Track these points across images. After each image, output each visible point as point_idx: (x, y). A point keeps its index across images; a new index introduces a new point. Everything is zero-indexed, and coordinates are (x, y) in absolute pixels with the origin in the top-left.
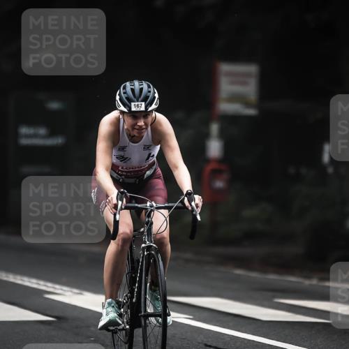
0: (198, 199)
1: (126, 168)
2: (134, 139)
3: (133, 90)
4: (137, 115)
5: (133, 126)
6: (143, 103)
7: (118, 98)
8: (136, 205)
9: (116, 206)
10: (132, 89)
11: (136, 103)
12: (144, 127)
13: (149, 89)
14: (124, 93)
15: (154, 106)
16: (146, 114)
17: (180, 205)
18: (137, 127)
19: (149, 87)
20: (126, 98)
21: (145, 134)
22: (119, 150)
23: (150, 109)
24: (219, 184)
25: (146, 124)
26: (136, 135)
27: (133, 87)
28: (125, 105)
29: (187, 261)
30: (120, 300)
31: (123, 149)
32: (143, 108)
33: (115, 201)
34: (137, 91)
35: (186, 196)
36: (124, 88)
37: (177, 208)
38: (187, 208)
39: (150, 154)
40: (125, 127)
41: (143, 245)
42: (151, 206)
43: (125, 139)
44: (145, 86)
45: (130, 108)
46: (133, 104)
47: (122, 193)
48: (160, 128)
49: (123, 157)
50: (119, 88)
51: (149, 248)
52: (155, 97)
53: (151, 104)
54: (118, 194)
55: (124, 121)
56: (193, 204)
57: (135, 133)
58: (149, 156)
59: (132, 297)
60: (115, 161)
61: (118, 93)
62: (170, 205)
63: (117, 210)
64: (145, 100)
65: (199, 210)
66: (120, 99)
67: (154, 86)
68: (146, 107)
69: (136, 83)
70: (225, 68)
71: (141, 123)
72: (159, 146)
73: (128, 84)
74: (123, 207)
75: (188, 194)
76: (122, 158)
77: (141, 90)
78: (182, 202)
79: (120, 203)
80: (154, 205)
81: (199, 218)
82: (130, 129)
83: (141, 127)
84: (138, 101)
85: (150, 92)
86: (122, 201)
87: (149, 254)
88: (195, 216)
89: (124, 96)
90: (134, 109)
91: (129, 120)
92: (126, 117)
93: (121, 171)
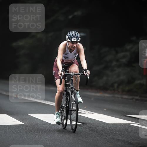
0: (88, 72)
3: (72, 34)
6: (76, 39)
8: (68, 74)
9: (61, 74)
15: (79, 40)
16: (76, 42)
17: (83, 74)
19: (78, 34)
22: (66, 54)
23: (78, 41)
25: (76, 46)
26: (73, 49)
30: (63, 105)
31: (67, 54)
32: (76, 40)
33: (61, 72)
34: (74, 35)
36: (69, 33)
37: (81, 75)
38: (85, 75)
41: (70, 87)
42: (73, 74)
43: (68, 51)
46: (73, 39)
47: (63, 70)
51: (72, 88)
52: (79, 37)
53: (78, 39)
56: (87, 73)
58: (75, 57)
59: (67, 105)
62: (79, 74)
64: (77, 37)
65: (89, 75)
66: (68, 37)
69: (73, 32)
71: (75, 45)
73: (70, 32)
75: (85, 70)
76: (66, 58)
77: (75, 34)
78: (83, 73)
79: (63, 73)
80: (74, 74)
81: (89, 78)
86: (63, 72)
87: (72, 90)
88: (87, 77)
89: (69, 36)
90: (73, 40)
91: (71, 44)
92: (70, 43)
93: (64, 62)
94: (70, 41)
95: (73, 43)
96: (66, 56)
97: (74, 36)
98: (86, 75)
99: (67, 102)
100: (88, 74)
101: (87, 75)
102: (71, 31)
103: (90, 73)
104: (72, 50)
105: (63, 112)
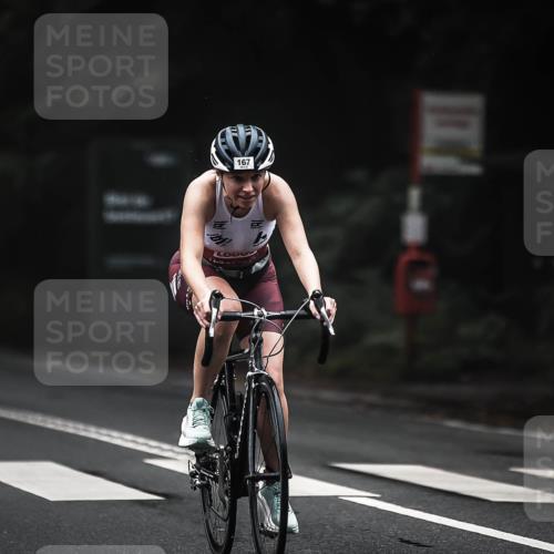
0: (330, 303)
1: (225, 255)
2: (238, 212)
3: (236, 139)
4: (243, 175)
5: (237, 193)
6: (252, 159)
7: (213, 150)
9: (208, 316)
10: (233, 137)
11: (241, 159)
12: (253, 193)
13: (260, 138)
14: (223, 143)
15: (267, 163)
16: (255, 174)
18: (242, 194)
19: (260, 134)
20: (226, 151)
21: (254, 205)
23: (262, 167)
24: (421, 284)
25: (256, 189)
26: (241, 205)
27: (236, 135)
28: (224, 161)
29: (372, 406)
32: (251, 166)
34: (242, 141)
35: (312, 298)
36: (223, 136)
37: (299, 317)
39: (260, 234)
40: (225, 194)
41: (250, 373)
42: (260, 316)
44: (254, 133)
45: (232, 165)
46: (236, 159)
47: (217, 296)
48: (275, 195)
49: (220, 237)
50: (216, 136)
51: (258, 377)
52: (268, 150)
53: (263, 159)
55: (223, 184)
56: (323, 310)
57: (240, 203)
58: (260, 236)
59: (233, 452)
60: (208, 242)
61: (213, 144)
62: (289, 312)
64: (254, 153)
65: (332, 319)
66: (217, 153)
67: (268, 134)
68: (256, 164)
69: (241, 128)
70: (430, 100)
71: (249, 188)
72: (275, 222)
73: (228, 129)
74: (219, 317)
75: (316, 296)
76: (219, 239)
77: (249, 138)
79: (215, 310)
80: (265, 313)
82: (232, 197)
83: (248, 193)
84: (243, 155)
85: (261, 141)
86: (218, 308)
87: (258, 387)
88: (326, 328)
89: (222, 148)
90: (237, 167)
91: (230, 184)
93: (217, 259)
94: (225, 169)
95: (239, 177)
96: (218, 232)
97: (243, 148)
98: (318, 317)
99: (232, 443)
100: (329, 314)
103: (337, 307)
104: (238, 207)
105: (212, 483)
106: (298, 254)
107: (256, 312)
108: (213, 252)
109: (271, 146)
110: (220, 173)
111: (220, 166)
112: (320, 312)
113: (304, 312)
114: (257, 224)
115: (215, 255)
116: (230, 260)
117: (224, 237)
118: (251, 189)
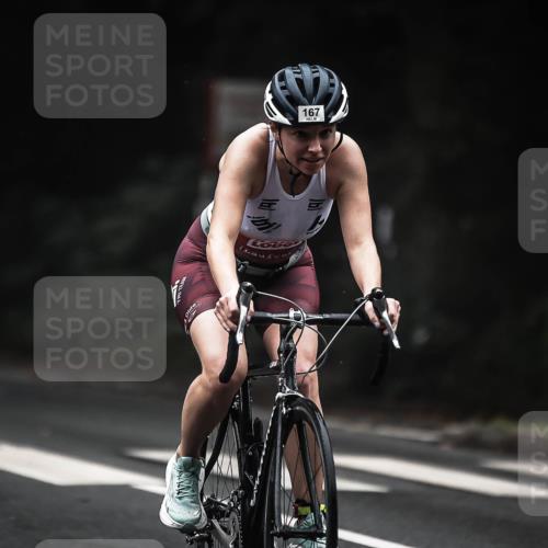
0: (393, 305)
1: (262, 245)
3: (300, 82)
5: (301, 155)
6: (322, 107)
7: (269, 97)
9: (235, 316)
10: (297, 79)
11: (308, 108)
12: (321, 155)
13: (332, 81)
14: (283, 88)
15: (341, 114)
16: (324, 129)
18: (307, 156)
19: (331, 77)
20: (287, 97)
22: (261, 206)
23: (334, 119)
25: (325, 150)
26: (304, 172)
27: (299, 76)
28: (283, 111)
31: (268, 204)
32: (321, 118)
33: (233, 305)
34: (309, 85)
35: (371, 298)
36: (282, 78)
38: (368, 322)
39: (319, 217)
42: (298, 318)
43: (275, 186)
44: (323, 74)
45: (295, 116)
46: (301, 108)
47: (248, 290)
49: (266, 221)
52: (342, 96)
53: (335, 109)
54: (240, 293)
56: (385, 315)
57: (303, 168)
58: (317, 221)
60: (246, 227)
61: (268, 88)
63: (237, 323)
64: (324, 100)
65: (395, 327)
66: (273, 100)
69: (306, 70)
71: (316, 147)
73: (288, 71)
74: (249, 318)
75: (374, 296)
76: (263, 224)
77: (317, 81)
78: (362, 312)
79: (244, 309)
80: (304, 315)
81: (396, 343)
82: (293, 160)
83: (314, 154)
84: (310, 104)
85: (332, 85)
86: (248, 306)
89: (282, 94)
90: (302, 119)
92: (285, 135)
93: (250, 249)
94: (286, 121)
95: (304, 132)
96: (265, 214)
98: (377, 324)
101: (384, 326)
102: (293, 64)
106: (357, 242)
107: (292, 313)
108: (248, 239)
109: (345, 92)
110: (278, 127)
111: (279, 118)
112: (380, 317)
113: (358, 317)
114: (316, 205)
115: (249, 244)
116: (266, 252)
117: (272, 222)
118: (320, 149)
